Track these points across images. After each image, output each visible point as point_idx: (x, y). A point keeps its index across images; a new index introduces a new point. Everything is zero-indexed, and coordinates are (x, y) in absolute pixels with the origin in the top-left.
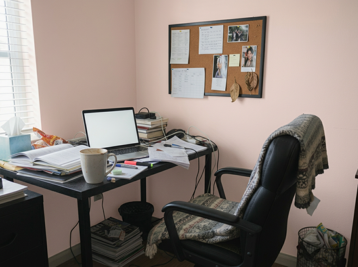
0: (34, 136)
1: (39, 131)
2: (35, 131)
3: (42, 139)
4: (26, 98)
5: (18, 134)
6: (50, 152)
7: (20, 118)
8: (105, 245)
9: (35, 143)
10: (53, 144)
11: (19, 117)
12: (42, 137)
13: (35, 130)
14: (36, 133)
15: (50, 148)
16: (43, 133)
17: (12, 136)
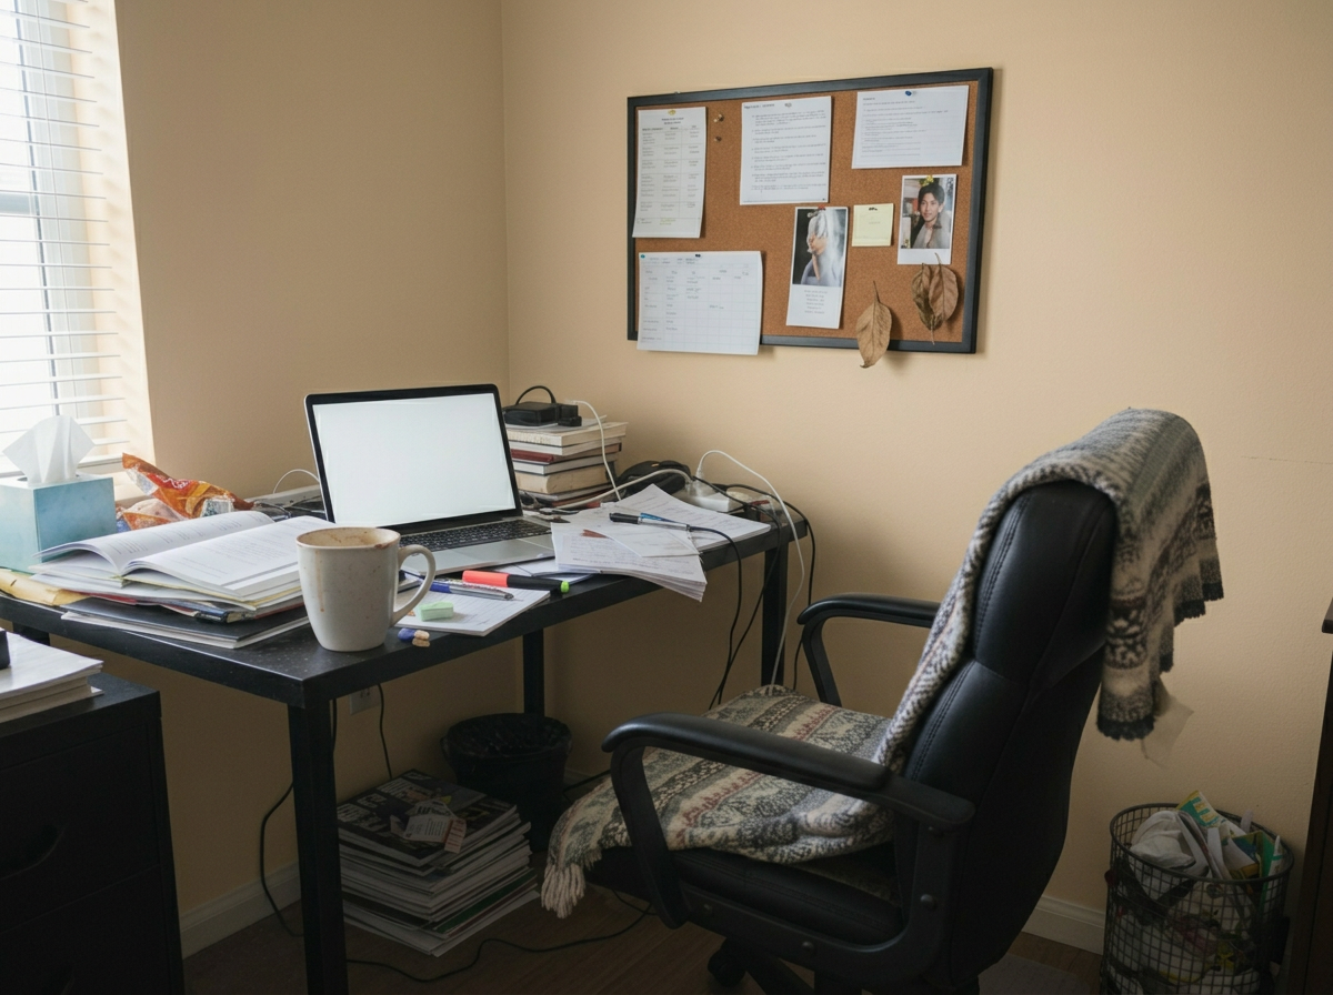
0: (127, 485)
1: (145, 467)
2: (133, 465)
3: (157, 494)
4: (96, 350)
5: (68, 478)
6: (186, 539)
7: (76, 420)
8: (392, 868)
9: (130, 510)
10: (195, 513)
11: (71, 419)
12: (155, 488)
13: (129, 462)
14: (134, 472)
15: (186, 525)
16: (160, 473)
17: (44, 483)
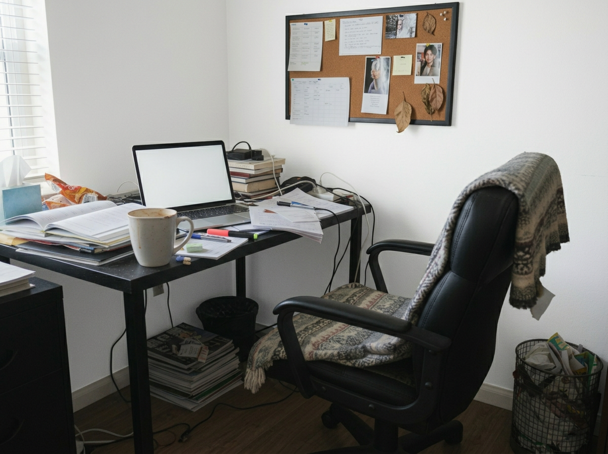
0: (47, 188)
1: (56, 180)
2: (48, 179)
3: (62, 193)
4: (33, 125)
5: (19, 185)
6: (74, 214)
7: (23, 158)
9: (48, 200)
10: (79, 202)
11: (20, 157)
12: (61, 189)
13: (48, 177)
14: (50, 182)
15: (74, 207)
16: (63, 182)
17: (7, 188)
